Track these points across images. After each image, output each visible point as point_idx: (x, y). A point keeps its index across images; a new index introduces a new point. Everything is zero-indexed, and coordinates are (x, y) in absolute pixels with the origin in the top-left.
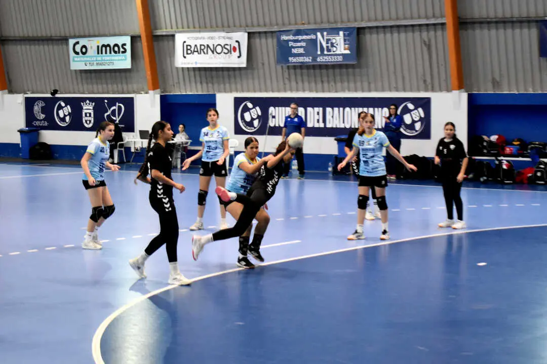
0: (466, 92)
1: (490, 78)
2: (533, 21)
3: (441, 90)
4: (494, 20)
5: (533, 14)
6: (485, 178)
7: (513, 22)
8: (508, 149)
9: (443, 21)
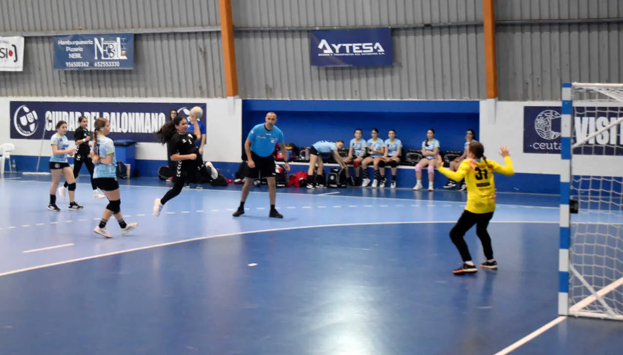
0: (241, 98)
1: (264, 85)
2: (304, 31)
3: (216, 96)
4: (268, 29)
5: (304, 24)
6: (259, 182)
7: (285, 31)
8: (281, 154)
9: (219, 29)
